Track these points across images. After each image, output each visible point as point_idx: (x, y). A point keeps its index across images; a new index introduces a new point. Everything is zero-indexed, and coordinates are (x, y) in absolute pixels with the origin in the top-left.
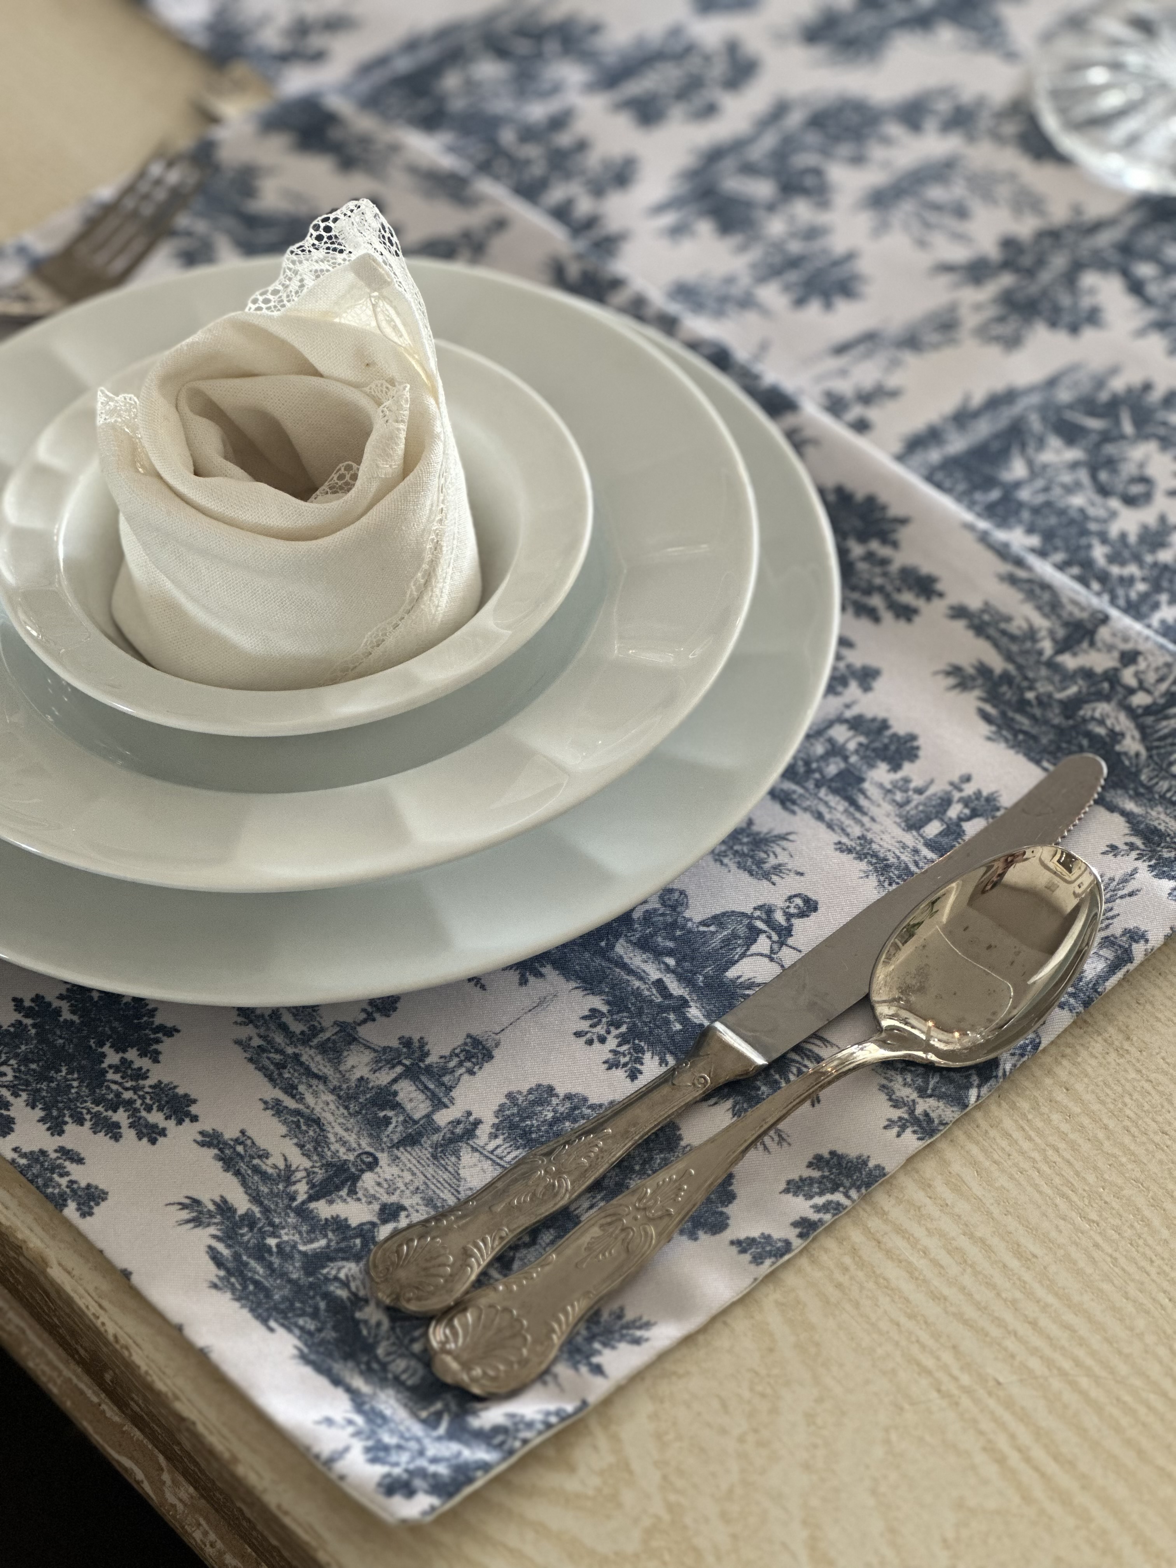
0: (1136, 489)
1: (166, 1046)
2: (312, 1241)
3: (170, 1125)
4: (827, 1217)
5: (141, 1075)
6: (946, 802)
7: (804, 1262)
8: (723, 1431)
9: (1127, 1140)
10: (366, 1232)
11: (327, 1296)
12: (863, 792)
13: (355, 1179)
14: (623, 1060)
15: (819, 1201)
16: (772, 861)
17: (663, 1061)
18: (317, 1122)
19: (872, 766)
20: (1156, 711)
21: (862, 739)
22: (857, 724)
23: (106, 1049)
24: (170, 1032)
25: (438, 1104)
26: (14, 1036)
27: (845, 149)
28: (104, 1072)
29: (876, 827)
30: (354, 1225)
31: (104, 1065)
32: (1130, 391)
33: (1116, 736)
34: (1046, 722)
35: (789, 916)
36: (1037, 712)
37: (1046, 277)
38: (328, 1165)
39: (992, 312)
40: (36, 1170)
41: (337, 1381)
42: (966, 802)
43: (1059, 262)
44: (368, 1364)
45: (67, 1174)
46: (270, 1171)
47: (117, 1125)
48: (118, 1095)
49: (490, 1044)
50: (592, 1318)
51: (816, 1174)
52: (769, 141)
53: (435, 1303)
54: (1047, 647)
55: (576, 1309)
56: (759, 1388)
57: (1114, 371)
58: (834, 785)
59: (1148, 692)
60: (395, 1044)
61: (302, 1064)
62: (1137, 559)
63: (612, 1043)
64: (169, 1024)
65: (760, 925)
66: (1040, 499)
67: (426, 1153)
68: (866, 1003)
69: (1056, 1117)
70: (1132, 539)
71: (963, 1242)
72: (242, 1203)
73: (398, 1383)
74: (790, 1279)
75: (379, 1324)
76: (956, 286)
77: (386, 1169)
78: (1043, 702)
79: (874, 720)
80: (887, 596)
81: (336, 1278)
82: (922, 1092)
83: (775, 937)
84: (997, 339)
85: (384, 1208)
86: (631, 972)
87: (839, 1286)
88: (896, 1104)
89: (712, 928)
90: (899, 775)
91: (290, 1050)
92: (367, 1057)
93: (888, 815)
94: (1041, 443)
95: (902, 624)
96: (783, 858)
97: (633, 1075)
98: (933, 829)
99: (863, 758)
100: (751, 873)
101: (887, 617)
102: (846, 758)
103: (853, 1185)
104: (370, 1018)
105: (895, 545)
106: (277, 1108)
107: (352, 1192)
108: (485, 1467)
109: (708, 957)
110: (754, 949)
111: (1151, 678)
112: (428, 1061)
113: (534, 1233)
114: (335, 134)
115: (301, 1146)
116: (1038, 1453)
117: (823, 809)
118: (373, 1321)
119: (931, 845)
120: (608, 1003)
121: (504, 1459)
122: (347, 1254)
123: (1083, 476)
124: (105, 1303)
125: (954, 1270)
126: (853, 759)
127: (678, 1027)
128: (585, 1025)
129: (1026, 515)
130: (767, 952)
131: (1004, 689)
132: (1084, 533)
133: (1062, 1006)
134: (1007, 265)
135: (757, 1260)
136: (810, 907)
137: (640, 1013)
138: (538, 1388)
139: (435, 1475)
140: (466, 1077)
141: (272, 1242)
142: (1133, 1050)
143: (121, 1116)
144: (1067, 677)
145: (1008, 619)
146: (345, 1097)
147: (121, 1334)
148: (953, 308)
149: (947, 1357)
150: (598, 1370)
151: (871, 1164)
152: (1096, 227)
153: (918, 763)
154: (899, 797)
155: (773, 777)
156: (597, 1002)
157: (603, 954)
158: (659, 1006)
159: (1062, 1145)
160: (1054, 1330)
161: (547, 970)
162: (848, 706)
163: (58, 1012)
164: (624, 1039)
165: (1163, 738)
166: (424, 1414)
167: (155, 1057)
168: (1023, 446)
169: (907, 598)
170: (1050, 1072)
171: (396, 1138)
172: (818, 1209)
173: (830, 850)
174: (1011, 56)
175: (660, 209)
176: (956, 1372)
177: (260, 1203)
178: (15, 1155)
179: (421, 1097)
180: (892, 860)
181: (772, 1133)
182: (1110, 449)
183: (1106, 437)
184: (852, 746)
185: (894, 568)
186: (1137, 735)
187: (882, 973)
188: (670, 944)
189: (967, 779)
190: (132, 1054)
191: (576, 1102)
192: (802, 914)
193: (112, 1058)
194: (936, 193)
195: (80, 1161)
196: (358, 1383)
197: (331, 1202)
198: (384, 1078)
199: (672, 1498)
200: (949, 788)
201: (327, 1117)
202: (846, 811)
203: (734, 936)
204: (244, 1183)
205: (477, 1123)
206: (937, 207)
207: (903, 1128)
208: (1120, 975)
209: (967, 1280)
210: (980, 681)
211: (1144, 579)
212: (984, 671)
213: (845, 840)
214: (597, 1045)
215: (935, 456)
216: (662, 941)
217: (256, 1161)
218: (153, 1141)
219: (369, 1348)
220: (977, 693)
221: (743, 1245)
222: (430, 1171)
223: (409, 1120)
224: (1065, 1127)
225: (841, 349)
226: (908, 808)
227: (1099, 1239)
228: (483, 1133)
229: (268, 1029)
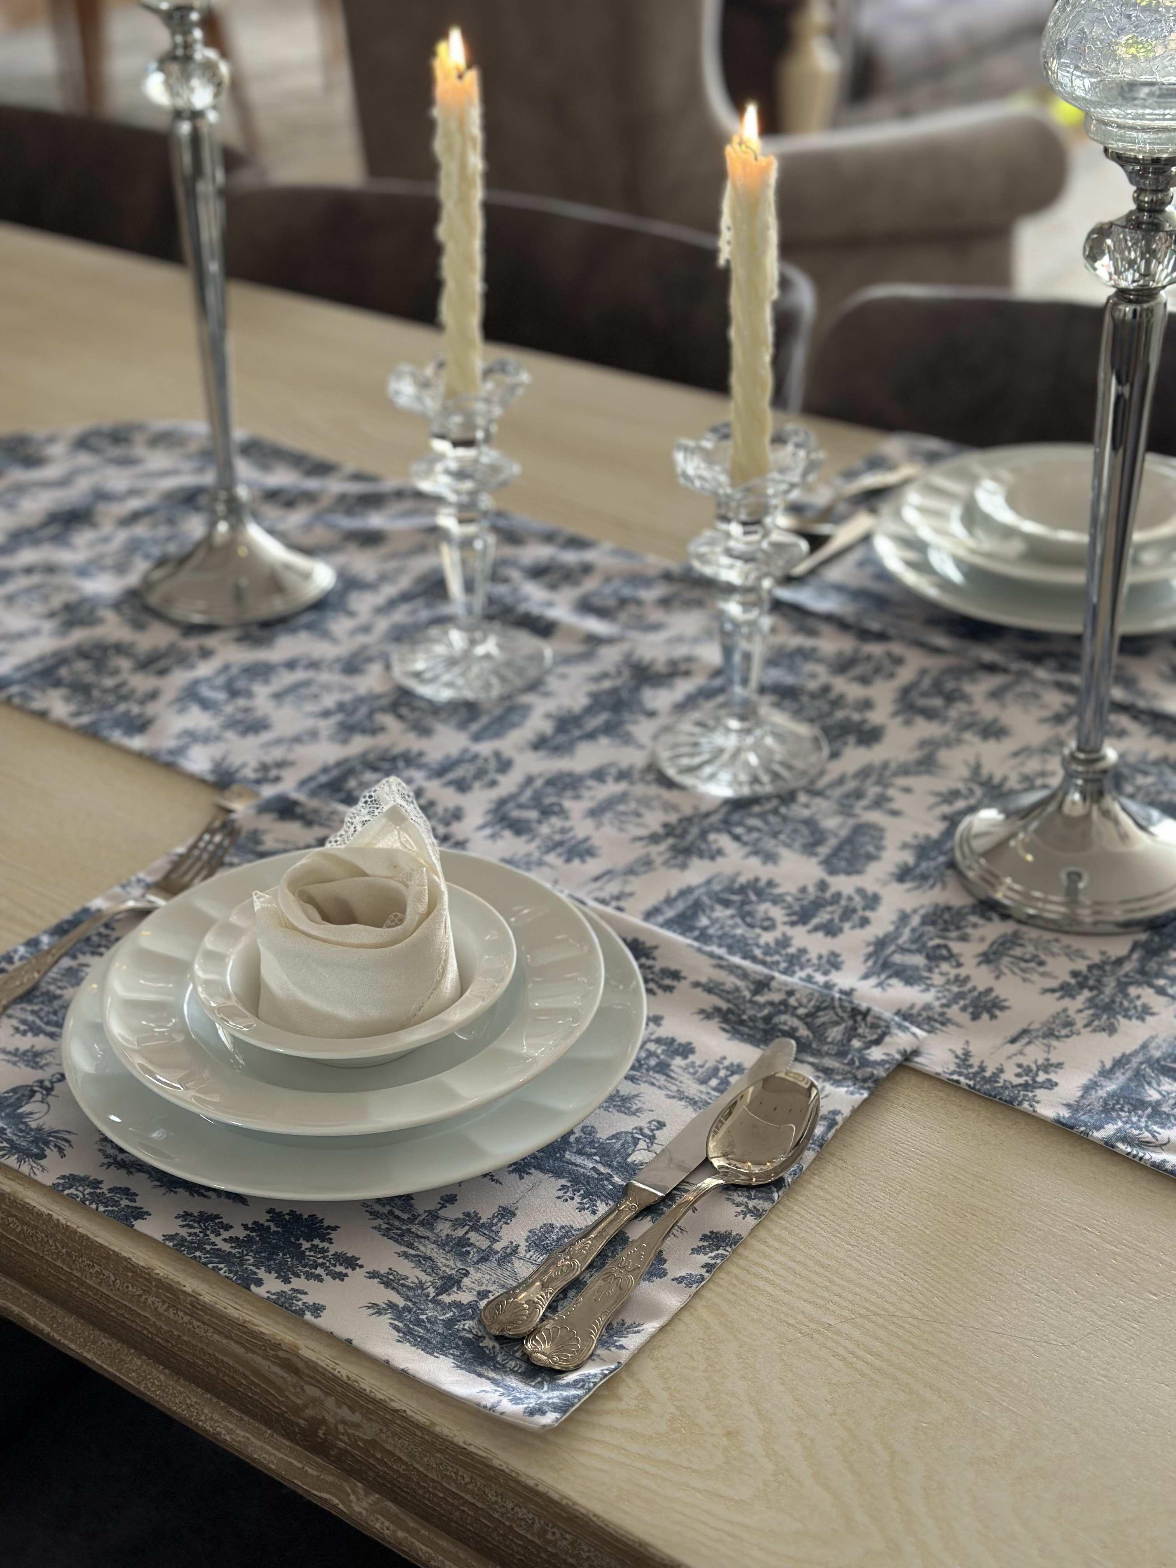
0: (766, 924)
1: (334, 1235)
2: (445, 1314)
3: (349, 1271)
4: (718, 1261)
5: (324, 1251)
6: (715, 1071)
7: (711, 1285)
8: (694, 1369)
9: (860, 1207)
10: (473, 1306)
11: (460, 1338)
12: (672, 1070)
13: (459, 1282)
14: (586, 1206)
15: (713, 1254)
16: (635, 1107)
17: (607, 1204)
18: (430, 1258)
19: (673, 1058)
20: (812, 1015)
21: (664, 1047)
22: (658, 1041)
23: (301, 1241)
24: (335, 1228)
25: (494, 1241)
26: (247, 1242)
27: (569, 793)
28: (304, 1252)
29: (684, 1085)
30: (465, 1303)
31: (303, 1249)
32: (749, 882)
33: (794, 1030)
34: (756, 1028)
35: (652, 1130)
36: (751, 1024)
37: (690, 838)
38: (442, 1278)
39: (667, 855)
40: (283, 1299)
41: (480, 1376)
42: (727, 1068)
43: (694, 831)
44: (494, 1366)
45: (300, 1300)
46: (411, 1285)
47: (319, 1275)
48: (315, 1261)
49: (513, 1209)
50: (609, 1327)
51: (706, 1244)
52: (528, 793)
53: (524, 1330)
54: (747, 994)
55: (601, 1321)
56: (707, 1346)
57: (738, 874)
58: (658, 1069)
59: (805, 1007)
60: (461, 1216)
61: (413, 1233)
62: (777, 952)
63: (578, 1199)
64: (333, 1225)
65: (638, 1136)
66: (720, 933)
67: (495, 1263)
68: (707, 1162)
69: (820, 1202)
70: (772, 944)
71: (792, 1264)
72: (401, 1302)
73: (513, 1372)
74: (706, 1294)
75: (494, 1347)
76: (647, 845)
77: (475, 1275)
78: (753, 1019)
79: (667, 1038)
80: (657, 983)
81: (464, 1329)
82: (749, 1198)
83: (648, 1141)
84: (675, 866)
85: (479, 1293)
86: (577, 1166)
87: (734, 1293)
88: (738, 1205)
89: (614, 1141)
90: (688, 1061)
91: (404, 1228)
92: (448, 1224)
93: (688, 1079)
94: (712, 909)
95: (668, 994)
96: (640, 1105)
97: (594, 1212)
98: (714, 1082)
99: (667, 1055)
100: (625, 1113)
101: (659, 992)
102: (658, 1057)
103: (727, 1245)
104: (443, 1206)
105: (654, 959)
106: (406, 1255)
107: (459, 1288)
108: (579, 1397)
109: (616, 1153)
110: (638, 1147)
111: (804, 1001)
112: (482, 1221)
113: (564, 1292)
114: (299, 810)
115: (425, 1271)
116: (861, 1353)
117: (653, 1080)
118: (490, 1346)
119: (714, 1089)
120: (570, 1181)
121: (587, 1393)
122: (466, 1317)
123: (738, 920)
124: (337, 1361)
125: (791, 1278)
126: (662, 1057)
127: (611, 1187)
128: (561, 1193)
129: (715, 940)
130: (646, 1147)
131: (730, 1016)
132: (747, 945)
133: (808, 1149)
134: (668, 835)
135: (689, 1286)
136: (661, 1125)
137: (589, 1183)
138: (590, 1362)
139: (553, 1403)
140: (504, 1226)
141: (423, 1317)
142: (848, 1167)
143: (320, 1271)
144: (762, 1006)
145: (723, 984)
146: (442, 1245)
147: (350, 1375)
148: (648, 855)
149: (800, 1317)
150: (622, 1347)
151: (734, 1233)
152: (708, 815)
153: (697, 1055)
154: (691, 1070)
155: (626, 1069)
156: (564, 1182)
157: (560, 1159)
158: (597, 1179)
159: (827, 1214)
160: (850, 1297)
161: (532, 1171)
162: (652, 1034)
163: (269, 1228)
164: (584, 1197)
165: (819, 1027)
166: (533, 1384)
167: (330, 1241)
168: (704, 911)
169: (668, 982)
170: (810, 1183)
171: (475, 1260)
172: (713, 1258)
173: (663, 1098)
174: (640, 747)
175: (482, 827)
176: (808, 1324)
177: (411, 1301)
178: (269, 1295)
179: (483, 1238)
180: (697, 1099)
181: (676, 1228)
182: (747, 908)
183: (743, 903)
184: (659, 1051)
185: (657, 969)
186: (805, 1027)
187: (711, 1145)
188: (594, 1151)
189: (724, 1058)
190: (316, 1242)
191: (567, 1230)
192: (658, 1129)
193: (306, 1245)
194: (622, 808)
195: (306, 1293)
196: (492, 1375)
197: (449, 1295)
198: (460, 1232)
199: (677, 1403)
200: (715, 1063)
201: (434, 1255)
202: (666, 1080)
203: (626, 1142)
204: (398, 1293)
205: (517, 1246)
206: (625, 814)
207: (745, 1215)
208: (833, 1131)
209: (798, 1281)
210: (716, 1014)
211: (784, 961)
212: (718, 1010)
213: (669, 1093)
214: (570, 1201)
215: (660, 919)
216: (588, 1150)
217: (401, 1282)
218: (342, 1280)
219: (493, 1358)
220: (717, 1020)
221: (679, 1280)
222: (499, 1271)
223: (480, 1250)
224: (826, 1206)
225: (597, 879)
226: (697, 1075)
227: (859, 1253)
228: (522, 1250)
229: (389, 1219)
